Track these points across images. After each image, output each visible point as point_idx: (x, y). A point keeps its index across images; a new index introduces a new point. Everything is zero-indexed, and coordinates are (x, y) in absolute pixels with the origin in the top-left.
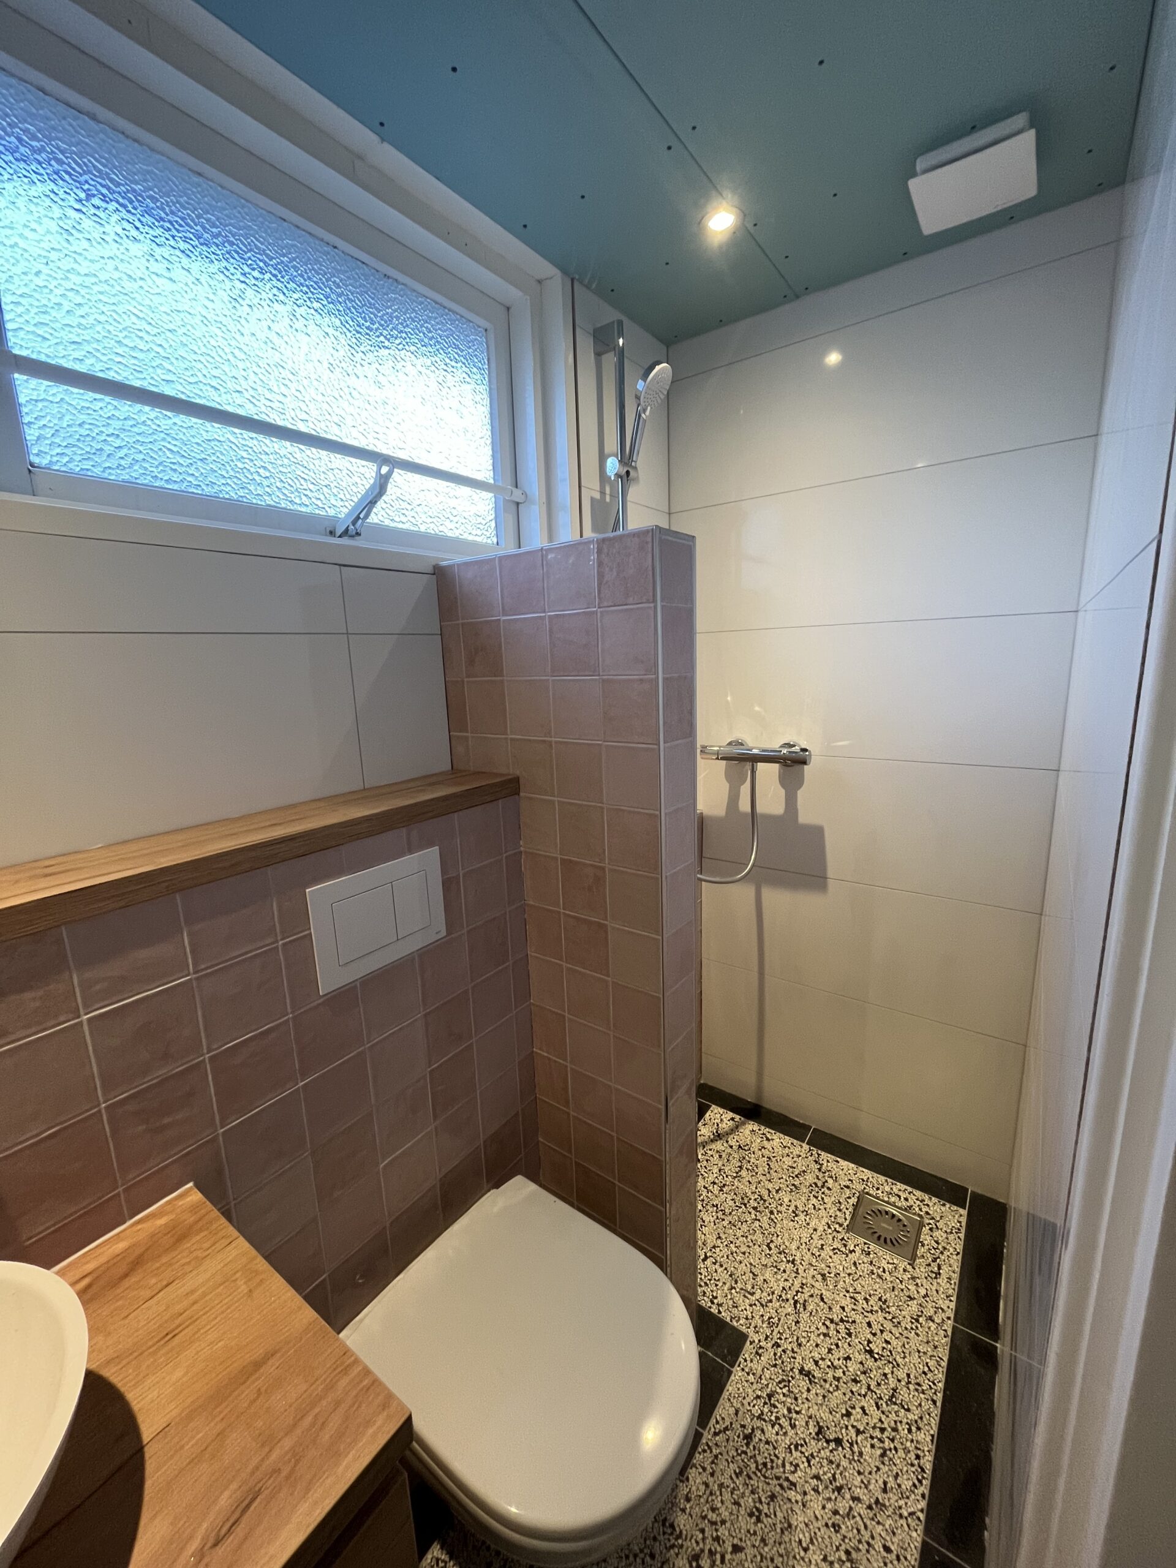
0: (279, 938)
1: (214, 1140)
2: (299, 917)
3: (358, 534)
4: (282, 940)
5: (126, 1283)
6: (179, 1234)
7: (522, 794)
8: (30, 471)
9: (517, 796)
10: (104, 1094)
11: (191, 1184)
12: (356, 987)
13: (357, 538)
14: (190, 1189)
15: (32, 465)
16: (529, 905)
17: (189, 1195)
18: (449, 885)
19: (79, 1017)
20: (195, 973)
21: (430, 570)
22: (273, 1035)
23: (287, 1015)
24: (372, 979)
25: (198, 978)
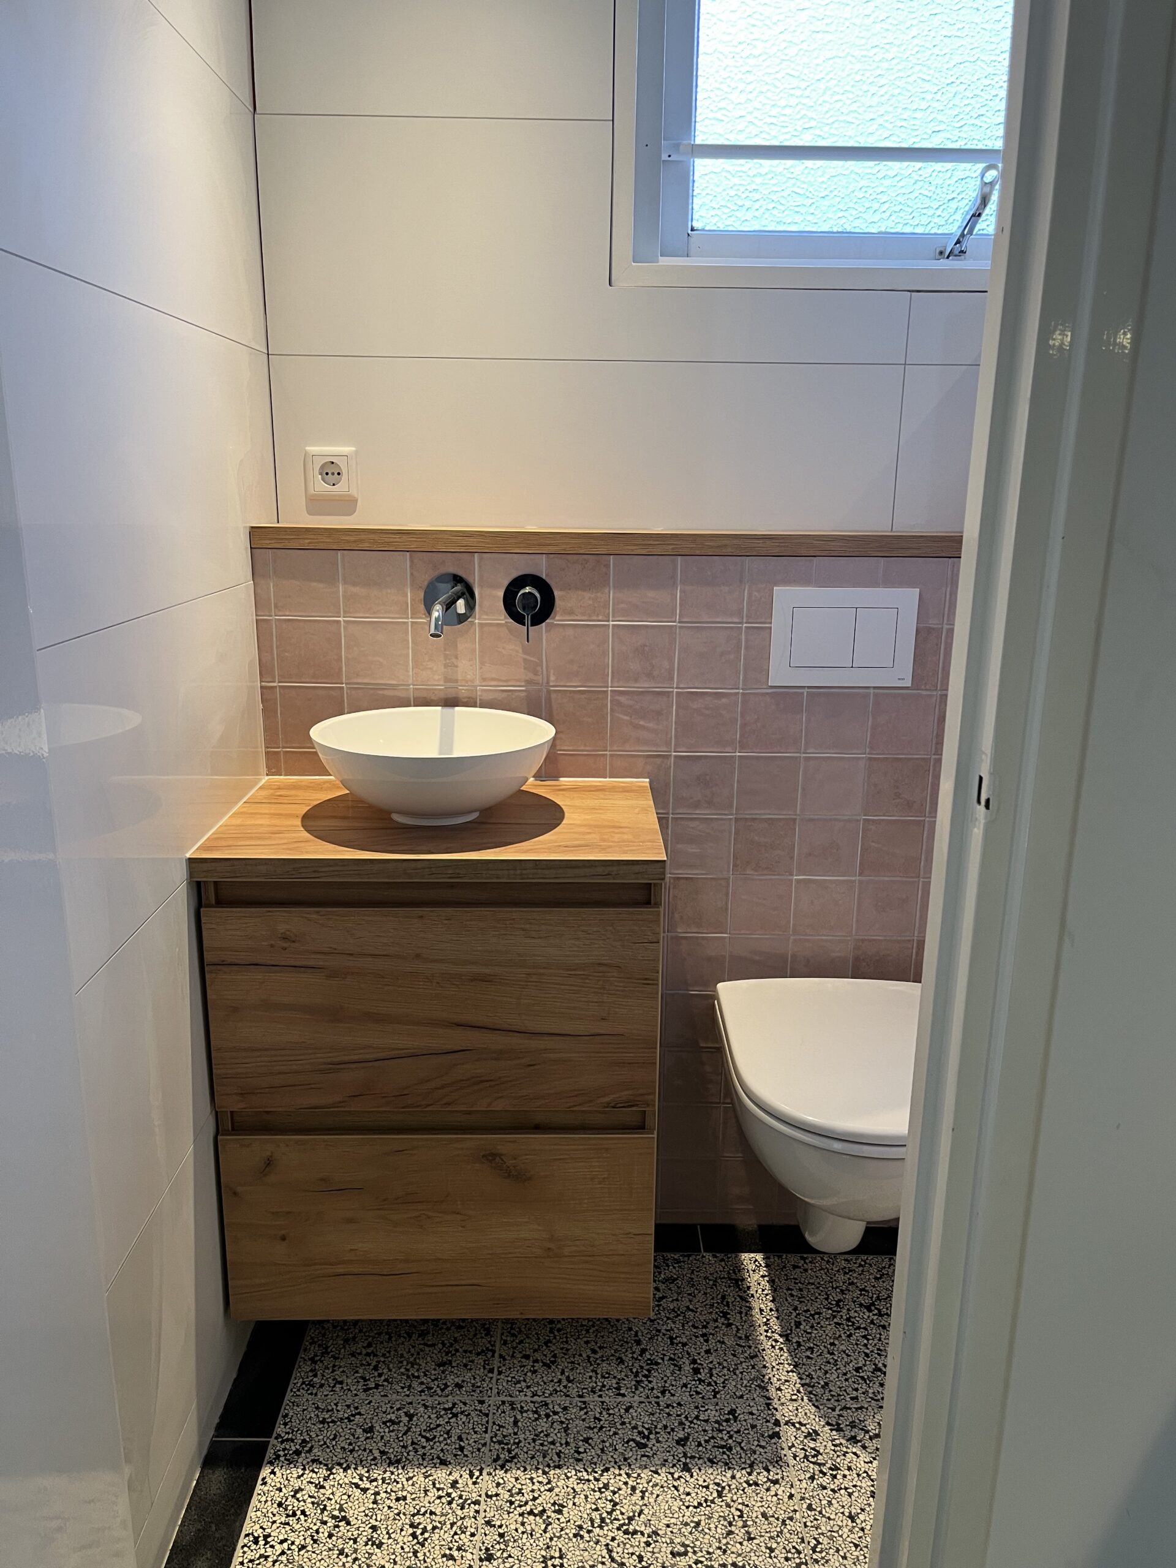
0: (745, 621)
1: (668, 757)
2: (764, 610)
3: (963, 252)
4: (746, 623)
5: (591, 792)
6: (627, 790)
8: (688, 235)
10: (612, 681)
11: (648, 780)
12: (803, 693)
13: (963, 257)
14: (646, 782)
15: (692, 230)
17: (644, 786)
18: (926, 636)
19: (608, 621)
20: (679, 622)
22: (724, 700)
23: (738, 689)
24: (819, 694)
25: (681, 627)
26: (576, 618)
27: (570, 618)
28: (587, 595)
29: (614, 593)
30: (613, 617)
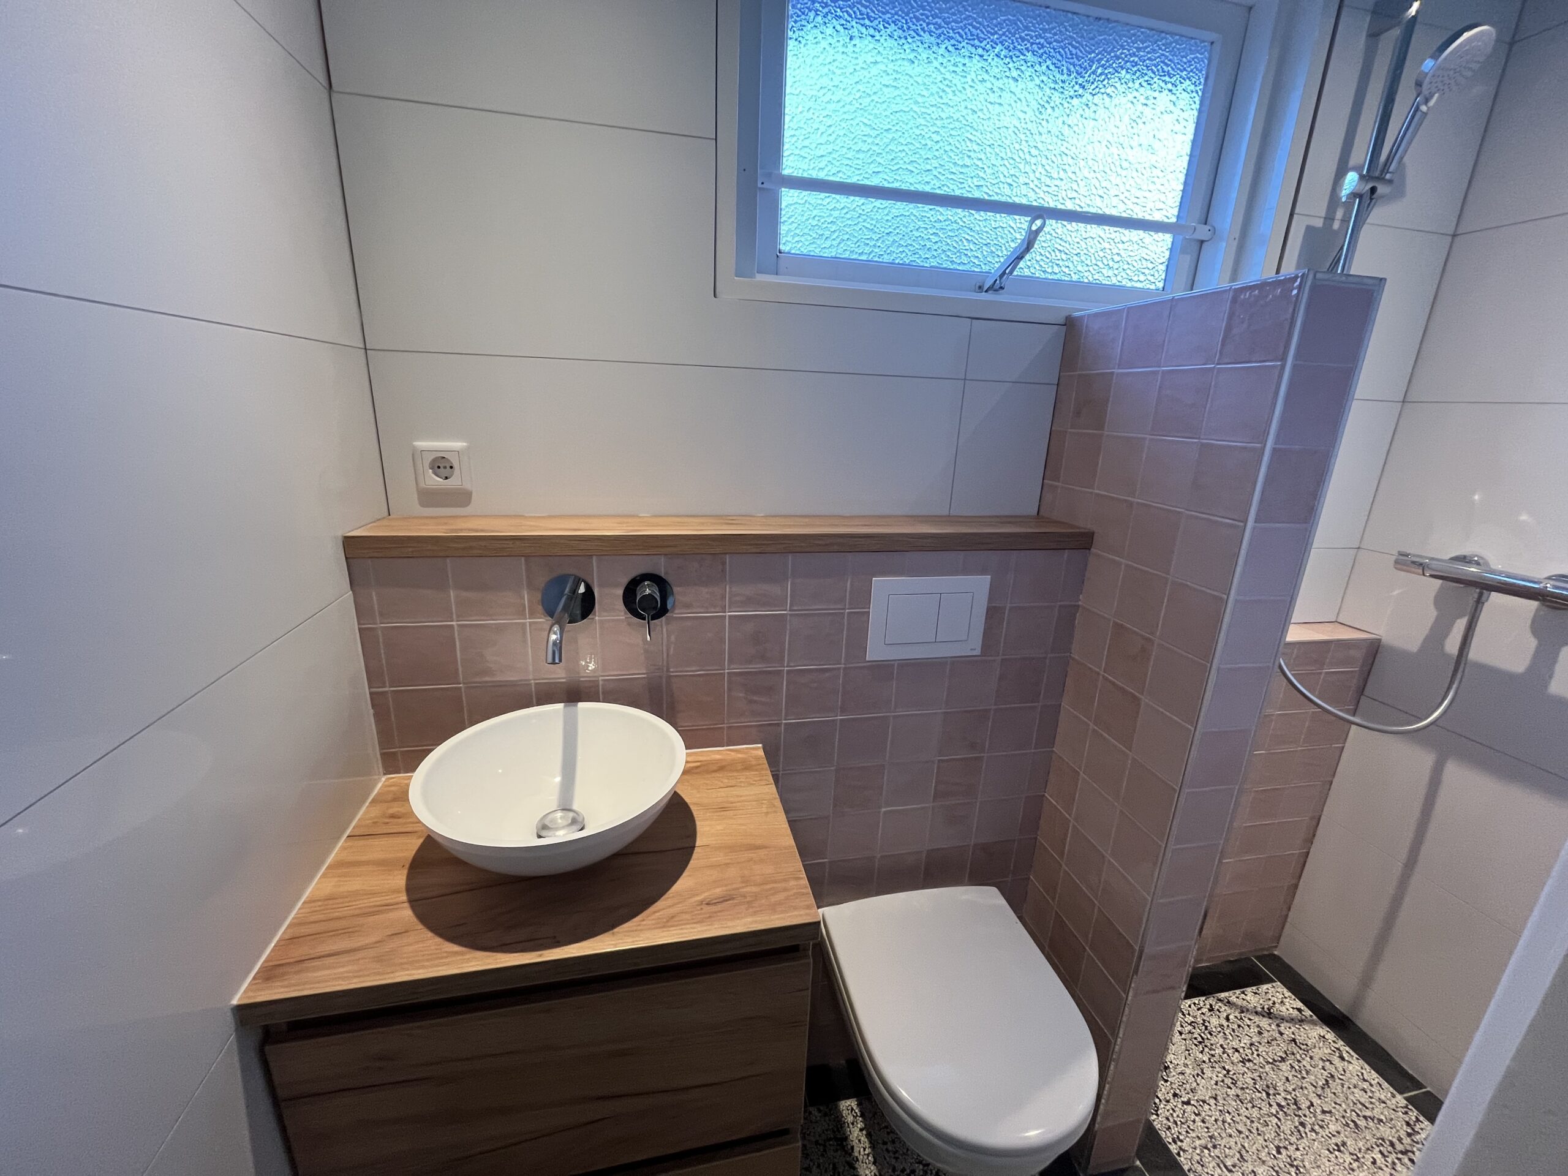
0: (847, 607)
1: (779, 725)
2: (863, 597)
3: (1002, 288)
4: (848, 609)
5: (714, 775)
6: (746, 767)
7: (1092, 549)
8: (778, 256)
9: (1088, 551)
10: (729, 665)
11: (760, 745)
12: (893, 665)
13: (1001, 291)
14: (759, 748)
15: (780, 252)
16: (1073, 659)
17: (757, 750)
18: (993, 613)
19: (725, 612)
20: (790, 610)
21: (1062, 321)
22: (827, 675)
23: (840, 664)
24: (907, 665)
25: (791, 615)
26: (694, 611)
27: (689, 611)
28: (704, 590)
29: (730, 588)
30: (730, 607)
